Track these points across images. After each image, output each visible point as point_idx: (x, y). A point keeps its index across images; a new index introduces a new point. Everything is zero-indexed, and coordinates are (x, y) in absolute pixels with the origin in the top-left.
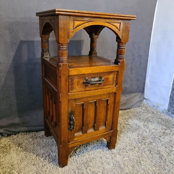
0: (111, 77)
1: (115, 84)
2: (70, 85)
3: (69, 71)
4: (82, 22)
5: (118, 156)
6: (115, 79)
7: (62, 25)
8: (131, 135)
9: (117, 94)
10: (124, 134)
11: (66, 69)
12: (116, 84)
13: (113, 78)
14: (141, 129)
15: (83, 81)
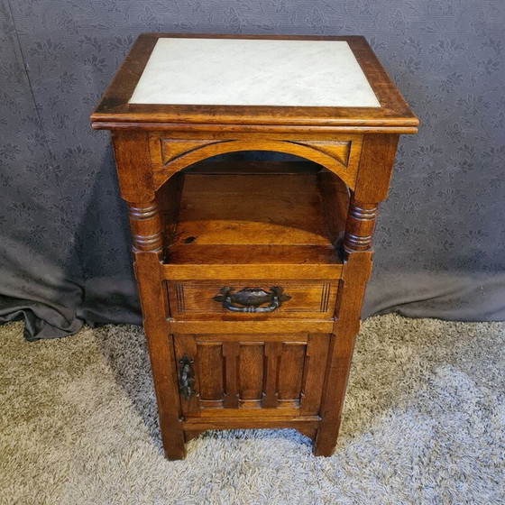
0: (316, 292)
1: (329, 312)
2: (173, 300)
3: (162, 270)
4: (193, 144)
5: (326, 483)
6: (332, 298)
7: (124, 154)
8: (411, 424)
9: (337, 338)
10: (392, 413)
11: (153, 266)
12: (336, 313)
13: (326, 296)
14: (459, 414)
15: (213, 295)
